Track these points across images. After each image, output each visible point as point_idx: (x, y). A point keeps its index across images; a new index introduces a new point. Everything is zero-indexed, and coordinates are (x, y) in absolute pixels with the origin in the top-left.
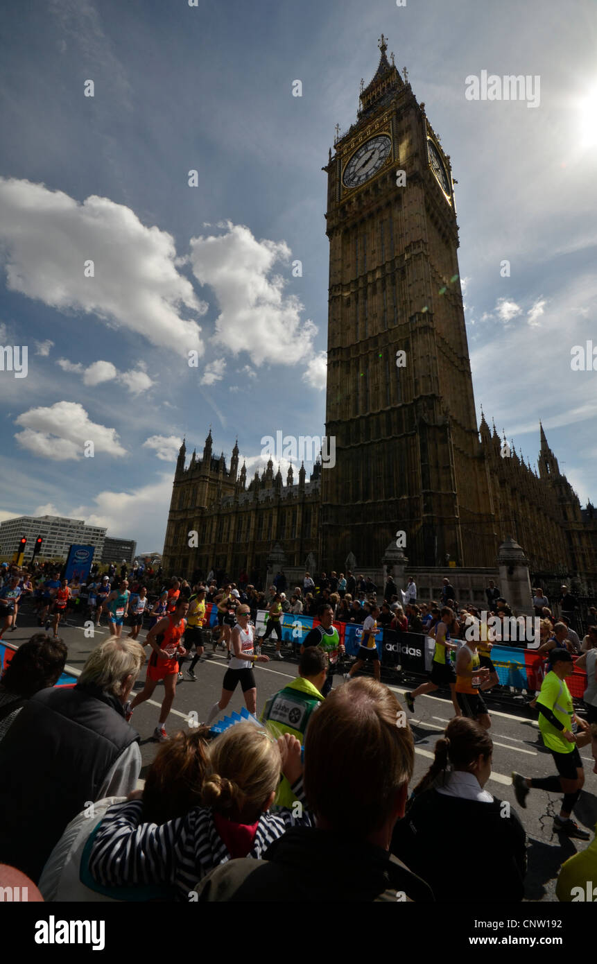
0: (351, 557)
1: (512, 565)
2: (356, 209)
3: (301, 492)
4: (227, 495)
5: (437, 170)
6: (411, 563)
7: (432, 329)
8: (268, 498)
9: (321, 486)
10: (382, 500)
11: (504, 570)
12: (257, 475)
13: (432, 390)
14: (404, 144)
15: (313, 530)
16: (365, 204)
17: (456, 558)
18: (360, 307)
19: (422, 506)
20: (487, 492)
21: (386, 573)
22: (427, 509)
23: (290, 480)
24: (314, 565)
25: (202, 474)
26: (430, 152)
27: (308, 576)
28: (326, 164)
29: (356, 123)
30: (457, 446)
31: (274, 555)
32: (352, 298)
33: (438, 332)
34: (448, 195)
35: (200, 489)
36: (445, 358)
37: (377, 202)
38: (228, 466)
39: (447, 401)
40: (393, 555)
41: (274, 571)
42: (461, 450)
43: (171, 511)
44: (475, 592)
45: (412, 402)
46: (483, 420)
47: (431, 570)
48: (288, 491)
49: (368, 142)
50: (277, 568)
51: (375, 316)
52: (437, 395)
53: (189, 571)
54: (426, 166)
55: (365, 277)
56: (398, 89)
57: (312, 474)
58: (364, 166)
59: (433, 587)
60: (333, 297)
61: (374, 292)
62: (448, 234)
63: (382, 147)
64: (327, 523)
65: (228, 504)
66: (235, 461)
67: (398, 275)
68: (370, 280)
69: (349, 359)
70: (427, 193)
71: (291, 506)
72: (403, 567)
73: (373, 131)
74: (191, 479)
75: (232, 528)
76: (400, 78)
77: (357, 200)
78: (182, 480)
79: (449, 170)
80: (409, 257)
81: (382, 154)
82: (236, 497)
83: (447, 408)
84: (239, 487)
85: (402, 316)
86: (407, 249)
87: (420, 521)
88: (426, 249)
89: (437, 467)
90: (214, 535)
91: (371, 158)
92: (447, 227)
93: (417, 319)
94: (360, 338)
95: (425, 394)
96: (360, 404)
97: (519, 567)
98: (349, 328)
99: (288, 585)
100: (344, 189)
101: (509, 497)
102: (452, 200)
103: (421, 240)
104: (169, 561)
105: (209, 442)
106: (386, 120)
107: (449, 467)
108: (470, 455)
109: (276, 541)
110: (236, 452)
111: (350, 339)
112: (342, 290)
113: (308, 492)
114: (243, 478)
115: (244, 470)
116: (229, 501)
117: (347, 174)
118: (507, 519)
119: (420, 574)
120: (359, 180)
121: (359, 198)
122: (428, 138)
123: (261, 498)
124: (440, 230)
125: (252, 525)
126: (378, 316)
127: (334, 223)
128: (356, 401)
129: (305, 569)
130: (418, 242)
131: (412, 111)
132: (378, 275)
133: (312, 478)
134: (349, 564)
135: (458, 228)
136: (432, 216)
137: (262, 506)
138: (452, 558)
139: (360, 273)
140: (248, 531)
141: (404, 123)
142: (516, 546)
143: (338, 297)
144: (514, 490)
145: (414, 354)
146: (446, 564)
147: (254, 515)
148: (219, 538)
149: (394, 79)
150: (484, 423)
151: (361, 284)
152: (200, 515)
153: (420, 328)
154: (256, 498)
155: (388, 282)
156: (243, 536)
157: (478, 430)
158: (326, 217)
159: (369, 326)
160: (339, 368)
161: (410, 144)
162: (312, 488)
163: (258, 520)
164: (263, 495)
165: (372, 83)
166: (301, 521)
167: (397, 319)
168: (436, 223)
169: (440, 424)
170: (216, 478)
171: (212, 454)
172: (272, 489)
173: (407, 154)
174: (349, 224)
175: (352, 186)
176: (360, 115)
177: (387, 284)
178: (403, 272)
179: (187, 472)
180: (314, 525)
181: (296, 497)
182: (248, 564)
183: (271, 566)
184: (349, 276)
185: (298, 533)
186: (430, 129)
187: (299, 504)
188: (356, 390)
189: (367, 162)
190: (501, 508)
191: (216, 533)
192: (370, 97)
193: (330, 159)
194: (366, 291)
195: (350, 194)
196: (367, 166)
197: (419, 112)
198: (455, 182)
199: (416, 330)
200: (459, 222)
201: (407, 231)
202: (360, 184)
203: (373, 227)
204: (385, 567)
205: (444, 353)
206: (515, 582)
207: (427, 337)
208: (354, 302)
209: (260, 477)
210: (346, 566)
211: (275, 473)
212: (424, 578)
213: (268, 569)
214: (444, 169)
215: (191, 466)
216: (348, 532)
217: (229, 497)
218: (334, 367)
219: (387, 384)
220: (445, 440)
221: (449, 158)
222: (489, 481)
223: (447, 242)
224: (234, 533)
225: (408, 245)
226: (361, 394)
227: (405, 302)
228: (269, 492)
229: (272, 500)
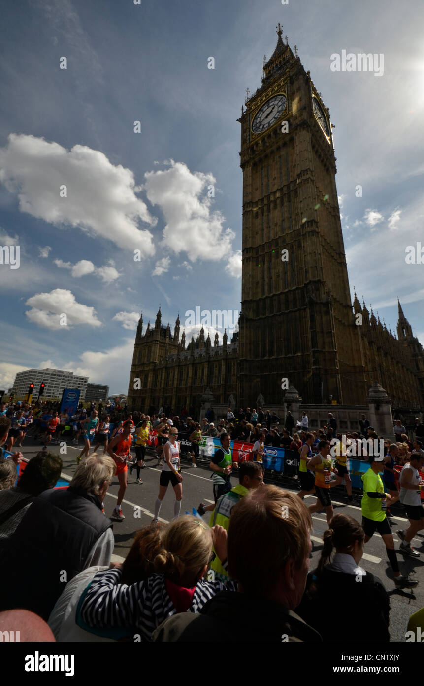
0: (261, 398)
1: (378, 403)
2: (262, 148)
3: (225, 351)
4: (172, 353)
5: (320, 118)
6: (303, 402)
7: (318, 233)
8: (201, 355)
9: (239, 346)
10: (282, 357)
11: (372, 406)
12: (193, 339)
13: (317, 277)
14: (296, 101)
15: (234, 378)
16: (268, 144)
17: (336, 398)
18: (265, 218)
19: (312, 360)
20: (359, 350)
21: (286, 409)
22: (315, 363)
23: (216, 342)
24: (234, 403)
25: (154, 339)
26: (314, 106)
27: (230, 411)
28: (240, 116)
29: (261, 87)
30: (337, 317)
31: (205, 396)
32: (260, 212)
33: (322, 235)
34: (328, 136)
35: (153, 349)
36: (327, 254)
37: (277, 143)
38: (173, 333)
39: (329, 284)
40: (291, 396)
42: (340, 319)
43: (133, 365)
44: (352, 423)
45: (304, 285)
46: (356, 298)
47: (319, 407)
48: (215, 351)
49: (269, 100)
50: (208, 405)
51: (276, 224)
52: (322, 280)
53: (146, 407)
54: (311, 116)
55: (268, 197)
56: (291, 61)
57: (232, 338)
58: (267, 117)
59: (321, 419)
60: (246, 211)
61: (275, 207)
62: (328, 164)
63: (280, 103)
64: (243, 373)
65: (173, 359)
66: (177, 329)
67: (292, 194)
68: (272, 198)
69: (258, 255)
70: (313, 135)
71: (217, 361)
72: (298, 405)
73: (273, 92)
74: (147, 343)
75: (176, 377)
76: (292, 54)
77: (262, 142)
78: (140, 343)
79: (329, 118)
80: (300, 182)
81: (280, 108)
82: (178, 355)
83: (329, 289)
84: (180, 347)
85: (296, 225)
86: (299, 176)
87: (309, 372)
88: (312, 175)
89: (322, 332)
90: (163, 382)
91: (271, 111)
92: (327, 160)
93: (306, 226)
94: (266, 240)
95: (313, 280)
96: (266, 288)
97: (383, 405)
98: (257, 233)
99: (216, 417)
100: (253, 134)
101: (376, 353)
102: (331, 139)
103: (309, 169)
104: (132, 400)
105: (159, 316)
106: (282, 84)
107: (331, 332)
108: (346, 324)
109: (207, 386)
110: (178, 323)
111: (258, 242)
112: (252, 206)
113: (230, 351)
114: (183, 342)
115: (184, 336)
116: (174, 357)
117: (254, 124)
118: (374, 369)
119: (311, 410)
120: (263, 128)
121: (263, 140)
122: (313, 96)
123: (196, 355)
124: (322, 161)
125: (190, 374)
126: (278, 224)
127: (246, 158)
128: (263, 285)
129: (228, 406)
130: (306, 170)
131: (301, 77)
132: (278, 195)
133: (232, 341)
134: (259, 402)
135: (336, 160)
136: (317, 152)
137: (197, 361)
138: (334, 398)
139: (265, 194)
140: (187, 379)
141: (295, 86)
142: (381, 389)
143: (249, 211)
144: (379, 349)
145: (304, 251)
146: (329, 402)
147: (192, 368)
148: (167, 384)
149: (288, 54)
150: (356, 301)
151: (266, 202)
152: (153, 367)
153: (309, 232)
154: (192, 356)
155: (285, 199)
156: (183, 382)
157: (352, 305)
158: (240, 154)
159: (272, 232)
160: (251, 263)
161: (300, 100)
162: (232, 348)
163: (194, 371)
164: (198, 353)
165: (272, 58)
166: (224, 371)
167: (292, 226)
168: (320, 157)
169: (324, 301)
170: (164, 341)
171: (161, 324)
172: (204, 349)
173: (298, 108)
174: (256, 159)
175: (258, 132)
176: (263, 81)
177: (284, 201)
178: (296, 192)
179: (144, 337)
180: (234, 375)
181: (221, 354)
182: (187, 402)
183: (204, 404)
184: (257, 196)
185: (223, 380)
186: (314, 89)
187: (223, 359)
188: (263, 278)
189: (269, 115)
190: (370, 362)
191: (165, 380)
192: (270, 68)
193: (243, 113)
194: (270, 206)
195: (258, 137)
196: (269, 117)
197: (306, 78)
198: (333, 126)
199: (306, 234)
200: (336, 155)
201: (298, 163)
202: (265, 130)
203: (274, 161)
204: (285, 404)
205: (327, 250)
206: (380, 415)
207: (314, 238)
208: (261, 215)
209: (195, 341)
210: (257, 404)
211: (206, 338)
212: (313, 412)
213: (201, 406)
214: (324, 118)
215: (146, 333)
216: (258, 379)
217: (173, 355)
218: (247, 261)
219: (285, 273)
220: (328, 313)
221: (328, 109)
222: (361, 341)
223: (328, 170)
224: (177, 381)
225: (299, 172)
226: (267, 280)
227: (297, 214)
228: (202, 351)
229: (204, 356)
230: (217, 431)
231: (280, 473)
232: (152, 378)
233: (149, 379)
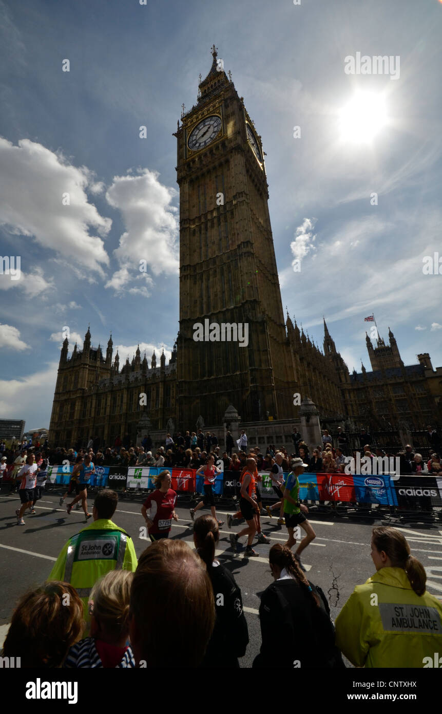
0: (201, 419)
1: (308, 416)
2: (198, 166)
3: (163, 373)
4: (104, 378)
5: (253, 144)
6: (243, 420)
7: (253, 254)
8: (136, 379)
9: (178, 368)
10: (221, 376)
11: (303, 419)
12: (127, 361)
13: (254, 297)
14: (231, 124)
15: (173, 401)
16: (204, 163)
17: (273, 414)
18: (203, 236)
19: (250, 378)
20: (292, 366)
21: (226, 429)
22: (253, 381)
23: (154, 364)
24: (173, 427)
25: (82, 362)
26: (248, 132)
27: (168, 436)
28: (176, 131)
29: (196, 105)
30: (271, 336)
31: (142, 423)
32: (197, 229)
33: (257, 256)
34: (261, 162)
35: (81, 374)
36: (262, 274)
37: (213, 163)
38: (104, 356)
39: (265, 304)
40: (230, 415)
41: (142, 435)
42: (275, 338)
43: (56, 394)
44: (286, 437)
45: (241, 304)
46: (288, 316)
47: (257, 424)
48: (152, 373)
49: (205, 119)
50: (144, 433)
51: (214, 243)
52: (257, 300)
53: (72, 441)
54: (245, 141)
55: (205, 215)
56: (225, 85)
57: (170, 359)
58: (203, 136)
59: (259, 436)
60: (183, 228)
61: (212, 227)
62: (261, 189)
63: (215, 124)
64: (182, 395)
65: (105, 384)
66: (110, 351)
67: (229, 215)
68: (209, 217)
69: (196, 273)
70: (247, 160)
71: (155, 383)
72: (237, 424)
73: (209, 112)
74: (73, 367)
75: (109, 403)
76: (226, 77)
77: (198, 160)
78: (65, 368)
79: (261, 146)
80: (236, 203)
81: (216, 129)
82: (111, 379)
83: (264, 309)
84: (113, 371)
85: (232, 244)
86: (235, 197)
87: (247, 390)
88: (247, 199)
89: (259, 350)
90: (93, 410)
91: (207, 131)
92: (260, 184)
93: (242, 246)
94: (203, 259)
95: (249, 299)
96: (205, 306)
97: (313, 417)
98: (195, 251)
99: (153, 444)
100: (189, 150)
101: (306, 369)
102: (263, 166)
103: (244, 192)
104: (54, 434)
105: (88, 336)
106: (217, 105)
107: (266, 350)
108: (280, 342)
109: (144, 411)
110: (110, 344)
111: (196, 260)
112: (190, 224)
113: (168, 372)
114: (117, 364)
115: (117, 358)
116: (106, 382)
117: (191, 140)
118: (305, 384)
119: (249, 428)
120: (199, 145)
121: (200, 158)
122: (247, 122)
123: (131, 379)
124: (256, 186)
125: (125, 400)
126: (216, 243)
127: (183, 174)
128: (201, 304)
129: (166, 431)
130: (242, 193)
131: (235, 102)
132: (215, 214)
133: (171, 361)
134: (199, 425)
135: (268, 186)
136: (251, 176)
137: (132, 385)
138: (270, 415)
139: (202, 212)
140: (121, 405)
141: (230, 110)
142: (311, 402)
143: (186, 228)
144: (309, 364)
145: (241, 271)
146: (267, 419)
147: (126, 393)
148: (97, 413)
149: (223, 77)
150: (289, 319)
151: (203, 220)
152: (81, 395)
153: (245, 253)
154: (127, 379)
155: (222, 219)
156: (117, 409)
157: (285, 324)
158: (177, 169)
159: (210, 250)
160: (188, 281)
161: (235, 124)
162: (171, 369)
163: (129, 396)
164: (133, 376)
165: (207, 78)
166: (163, 394)
167: (229, 246)
168: (253, 181)
169: (260, 320)
170: (94, 365)
171: (91, 346)
172: (140, 372)
173: (232, 132)
174: (193, 177)
175: (195, 149)
176: (199, 99)
177: (221, 221)
178: (232, 213)
179: (70, 361)
180: (173, 397)
181: (158, 376)
182: (122, 431)
183: (140, 431)
184: (195, 213)
185: (161, 404)
186: (247, 116)
187: (161, 382)
188: (201, 296)
189: (205, 134)
190: (301, 377)
191: (95, 408)
192: (206, 88)
193: (179, 128)
194: (207, 225)
195: (194, 155)
196: (205, 136)
197: (240, 103)
198: (265, 154)
199: (242, 255)
200: (268, 181)
201: (234, 185)
202: (201, 148)
203: (210, 180)
204: (225, 424)
205: (261, 271)
206: (310, 427)
207: (250, 259)
208: (199, 233)
209: (130, 362)
210: (197, 426)
211: (142, 359)
212: (252, 430)
213: (137, 433)
214: (257, 145)
215: (73, 355)
216: (198, 401)
217: (106, 380)
218: (185, 279)
219: (224, 292)
220: (263, 332)
221: (260, 137)
222: (293, 359)
223: (261, 195)
224: (110, 408)
225: (235, 194)
226: (205, 299)
227: (234, 234)
228: (138, 373)
229: (140, 379)
230: (154, 459)
231: (219, 495)
232: (79, 407)
233: (76, 409)
